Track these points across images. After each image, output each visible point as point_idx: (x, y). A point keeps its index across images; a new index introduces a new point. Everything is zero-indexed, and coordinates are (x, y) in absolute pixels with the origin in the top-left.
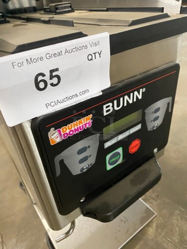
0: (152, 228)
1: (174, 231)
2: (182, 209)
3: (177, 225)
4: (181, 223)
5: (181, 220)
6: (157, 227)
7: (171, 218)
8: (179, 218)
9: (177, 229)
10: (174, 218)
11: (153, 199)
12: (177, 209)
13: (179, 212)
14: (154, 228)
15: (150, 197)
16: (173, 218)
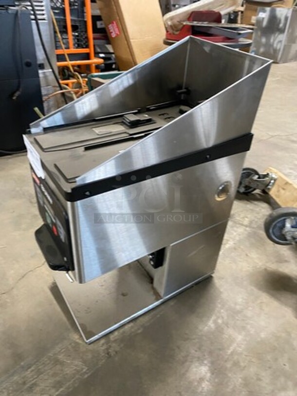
0: (78, 339)
1: (68, 358)
2: (86, 376)
3: (72, 363)
4: (73, 368)
5: (75, 370)
6: (77, 343)
7: (81, 360)
8: (78, 368)
9: (69, 362)
10: (80, 363)
11: (107, 349)
12: (88, 370)
13: (84, 370)
14: (78, 341)
15: (110, 346)
16: (80, 361)
